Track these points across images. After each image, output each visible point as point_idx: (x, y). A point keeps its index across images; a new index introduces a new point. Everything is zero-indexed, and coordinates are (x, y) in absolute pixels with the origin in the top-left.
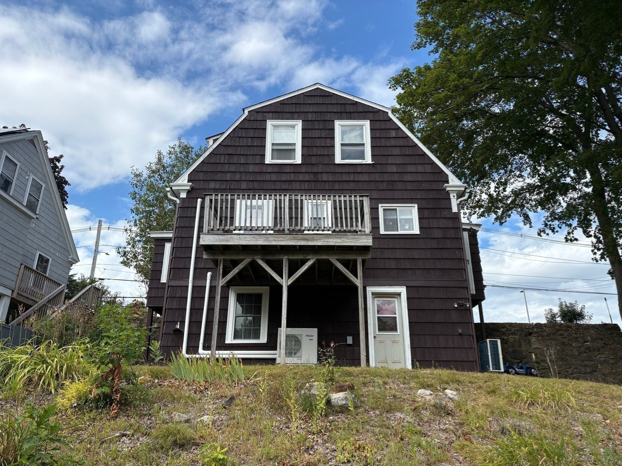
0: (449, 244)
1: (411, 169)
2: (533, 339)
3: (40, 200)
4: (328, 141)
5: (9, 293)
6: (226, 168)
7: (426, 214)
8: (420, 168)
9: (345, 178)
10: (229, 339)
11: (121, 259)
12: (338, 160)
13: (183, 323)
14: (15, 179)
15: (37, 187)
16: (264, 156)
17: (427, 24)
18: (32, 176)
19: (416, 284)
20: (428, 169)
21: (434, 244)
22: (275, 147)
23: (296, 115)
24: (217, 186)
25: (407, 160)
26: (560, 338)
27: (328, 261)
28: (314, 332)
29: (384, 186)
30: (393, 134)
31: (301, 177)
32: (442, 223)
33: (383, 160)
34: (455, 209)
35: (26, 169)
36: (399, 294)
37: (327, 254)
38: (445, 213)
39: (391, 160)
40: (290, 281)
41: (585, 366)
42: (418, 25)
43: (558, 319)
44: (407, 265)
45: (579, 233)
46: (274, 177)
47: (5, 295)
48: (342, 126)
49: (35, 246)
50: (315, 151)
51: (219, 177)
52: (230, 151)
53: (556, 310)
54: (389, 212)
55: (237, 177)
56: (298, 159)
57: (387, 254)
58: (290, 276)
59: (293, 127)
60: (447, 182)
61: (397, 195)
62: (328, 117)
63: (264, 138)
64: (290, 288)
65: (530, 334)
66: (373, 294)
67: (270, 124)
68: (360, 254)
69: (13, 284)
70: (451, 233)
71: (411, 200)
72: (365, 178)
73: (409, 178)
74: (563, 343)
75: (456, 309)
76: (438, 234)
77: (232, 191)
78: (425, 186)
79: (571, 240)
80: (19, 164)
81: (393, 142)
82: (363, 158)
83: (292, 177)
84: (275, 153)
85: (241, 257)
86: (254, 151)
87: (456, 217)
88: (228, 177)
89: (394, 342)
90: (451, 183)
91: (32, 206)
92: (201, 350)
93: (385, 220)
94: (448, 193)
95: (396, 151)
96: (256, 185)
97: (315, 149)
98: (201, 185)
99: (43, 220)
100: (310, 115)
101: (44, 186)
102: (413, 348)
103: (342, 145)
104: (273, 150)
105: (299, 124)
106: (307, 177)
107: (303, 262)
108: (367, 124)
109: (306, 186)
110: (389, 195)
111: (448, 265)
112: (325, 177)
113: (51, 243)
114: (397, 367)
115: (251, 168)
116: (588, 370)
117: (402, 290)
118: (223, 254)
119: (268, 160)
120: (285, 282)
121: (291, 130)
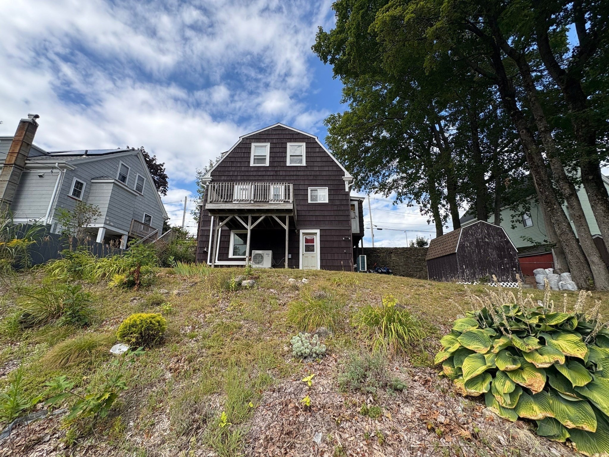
0: (342, 208)
1: (326, 169)
2: (393, 255)
3: (144, 186)
4: (283, 154)
5: (127, 233)
6: (230, 169)
7: (332, 192)
8: (331, 168)
9: (292, 173)
10: (231, 256)
11: (193, 217)
12: (288, 164)
13: (208, 248)
14: (128, 176)
15: (141, 179)
16: (249, 162)
17: (349, 89)
18: (138, 174)
19: (325, 228)
20: (335, 169)
21: (335, 208)
22: (256, 157)
23: (267, 140)
24: (225, 179)
25: (324, 164)
26: (406, 254)
27: (271, 217)
28: (270, 252)
29: (312, 178)
30: (317, 150)
31: (268, 173)
32: (340, 197)
33: (312, 164)
34: (347, 190)
35: (134, 171)
36: (316, 233)
37: (272, 214)
38: (342, 192)
39: (316, 164)
40: (252, 227)
41: (417, 268)
42: (344, 89)
43: (415, 246)
44: (321, 219)
45: (414, 202)
46: (255, 174)
47: (124, 234)
48: (291, 146)
49: (143, 210)
50: (276, 159)
51: (226, 173)
52: (233, 160)
53: (415, 241)
54: (313, 191)
55: (236, 174)
56: (267, 164)
57: (311, 214)
58: (252, 224)
59: (266, 146)
60: (344, 175)
61: (318, 182)
62: (284, 141)
63: (249, 153)
64: (252, 231)
65: (391, 253)
66: (303, 233)
67: (253, 145)
68: (288, 213)
69: (128, 229)
70: (344, 202)
71: (325, 185)
72: (302, 173)
73: (324, 173)
74: (407, 257)
75: (344, 240)
76: (338, 203)
77: (232, 180)
78: (333, 178)
79: (410, 206)
80: (130, 168)
81: (317, 155)
82: (302, 163)
83: (264, 173)
84: (256, 161)
85: (227, 215)
86: (244, 160)
87: (348, 194)
88: (231, 174)
89: (312, 257)
90: (346, 176)
91: (139, 189)
92: (216, 261)
93: (311, 195)
94: (344, 181)
95: (318, 159)
96: (245, 178)
97: (276, 158)
98: (217, 178)
99: (146, 197)
100: (274, 140)
101: (145, 179)
102: (321, 260)
103: (291, 156)
104: (254, 159)
105: (268, 145)
106: (272, 173)
107: (258, 218)
108: (304, 144)
109: (271, 178)
110: (314, 182)
111: (342, 218)
112: (281, 173)
113: (152, 209)
114: (315, 269)
115: (243, 169)
116: (418, 270)
117: (318, 231)
118: (218, 214)
119: (252, 164)
120: (249, 228)
121: (263, 148)
